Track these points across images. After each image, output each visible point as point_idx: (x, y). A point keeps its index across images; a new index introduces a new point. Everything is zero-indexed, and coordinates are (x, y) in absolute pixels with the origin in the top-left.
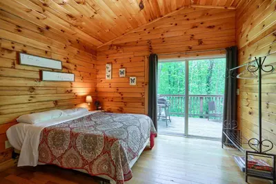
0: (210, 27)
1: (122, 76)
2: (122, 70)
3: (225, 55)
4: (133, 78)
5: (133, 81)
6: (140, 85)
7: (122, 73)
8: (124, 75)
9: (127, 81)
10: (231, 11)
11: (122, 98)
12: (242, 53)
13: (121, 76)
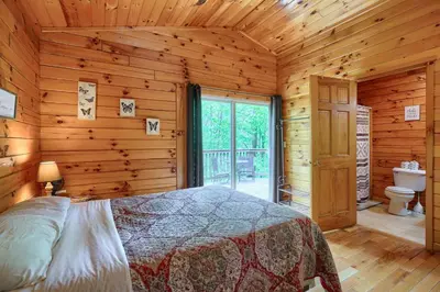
0: (257, 66)
1: (128, 114)
2: (128, 102)
3: (269, 103)
4: (153, 121)
5: (153, 126)
6: (168, 135)
7: (127, 108)
8: (132, 114)
9: (141, 125)
10: (273, 56)
11: (127, 163)
12: (289, 105)
13: (123, 114)
